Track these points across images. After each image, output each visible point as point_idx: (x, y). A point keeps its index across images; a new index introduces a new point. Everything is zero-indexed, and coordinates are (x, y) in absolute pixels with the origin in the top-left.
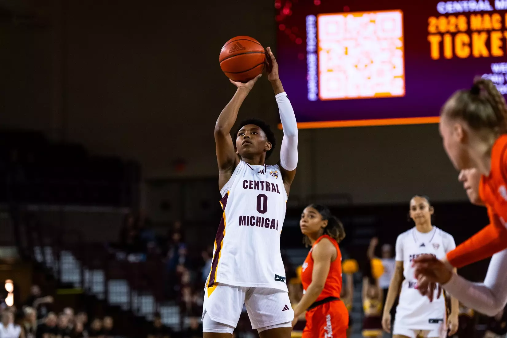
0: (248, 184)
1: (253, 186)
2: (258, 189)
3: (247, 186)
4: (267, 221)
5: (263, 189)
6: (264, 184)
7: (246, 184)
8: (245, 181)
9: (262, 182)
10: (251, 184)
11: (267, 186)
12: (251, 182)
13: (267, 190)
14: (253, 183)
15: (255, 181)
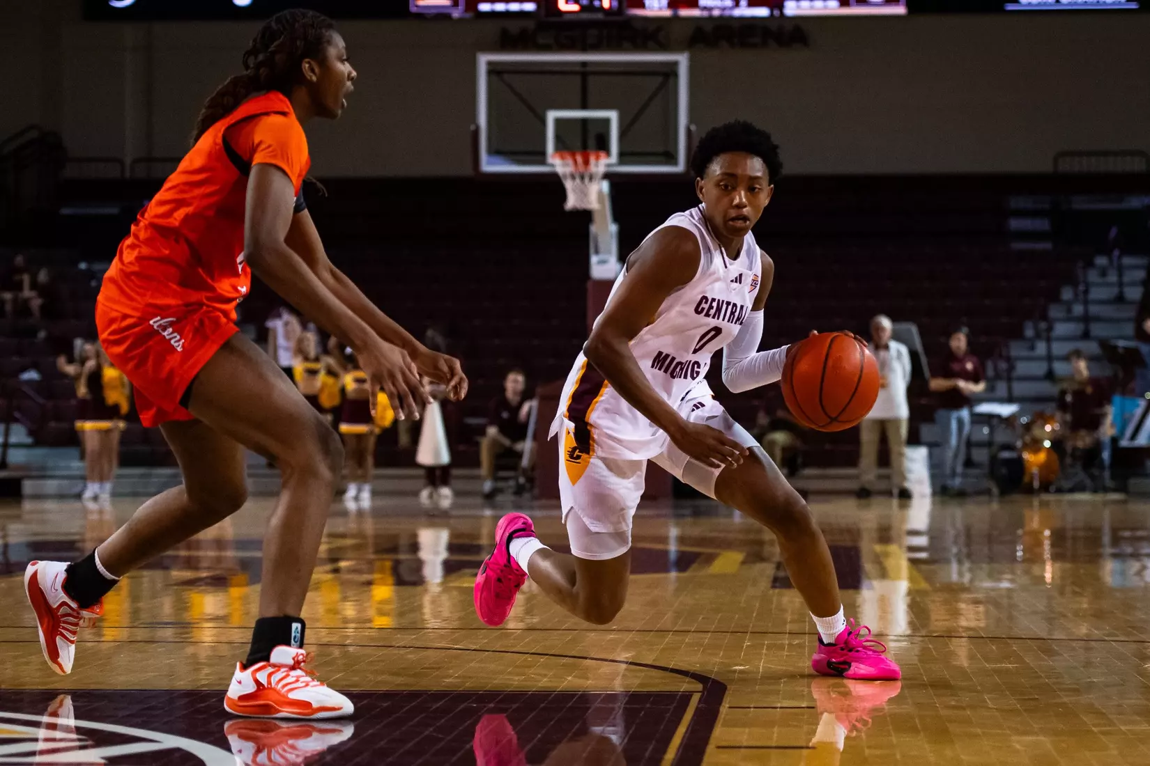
0: (706, 306)
1: (712, 312)
2: (718, 319)
3: (703, 309)
4: (696, 366)
5: (723, 320)
6: (730, 307)
7: (703, 305)
8: (705, 298)
9: (728, 303)
10: (711, 307)
11: (733, 313)
12: (713, 300)
13: (728, 321)
14: (715, 304)
15: (719, 300)
